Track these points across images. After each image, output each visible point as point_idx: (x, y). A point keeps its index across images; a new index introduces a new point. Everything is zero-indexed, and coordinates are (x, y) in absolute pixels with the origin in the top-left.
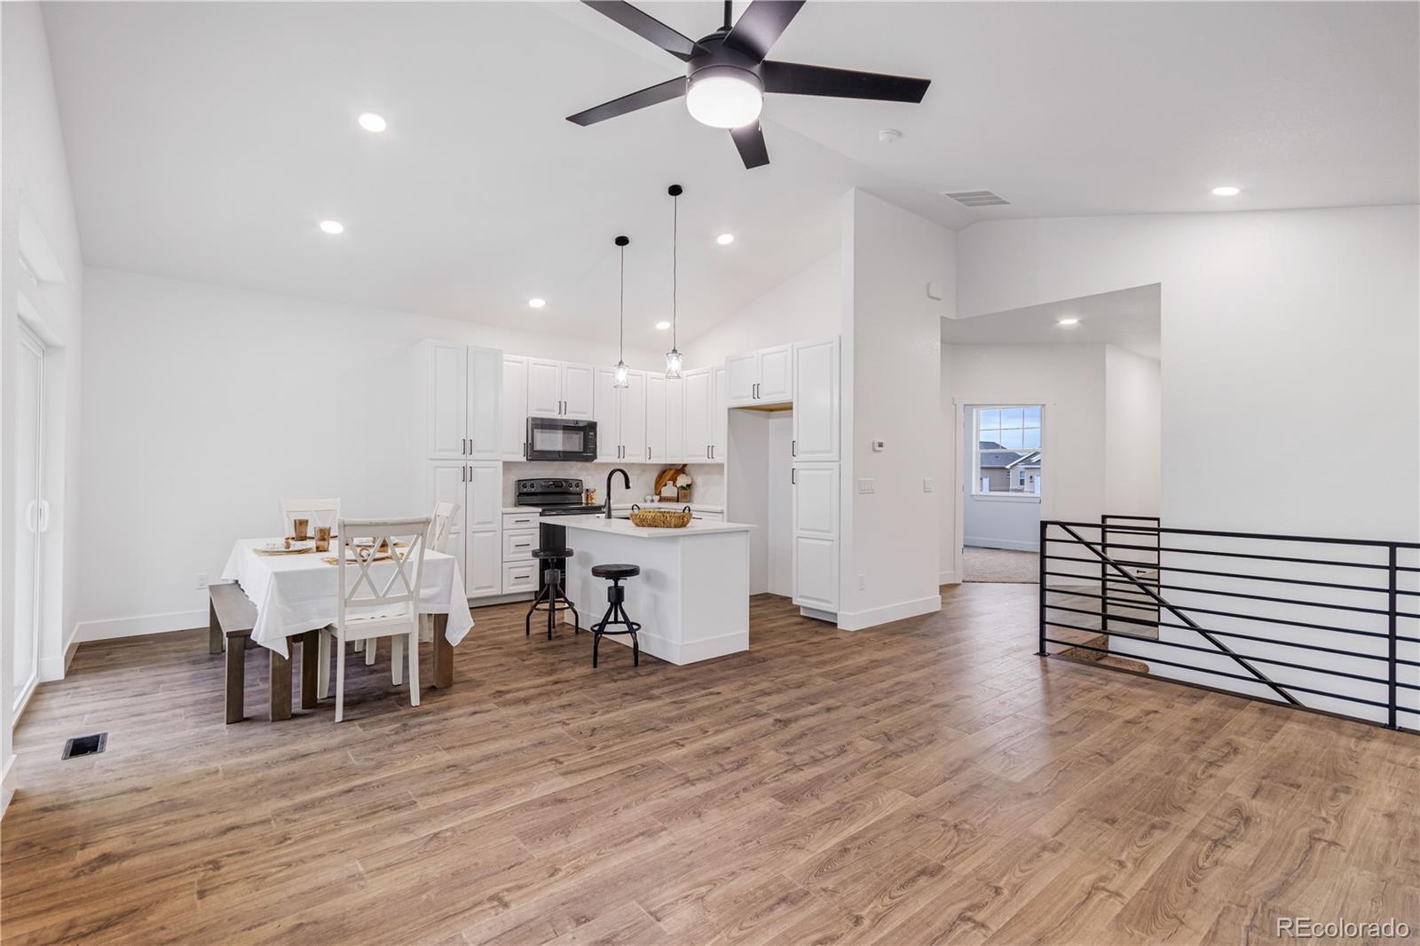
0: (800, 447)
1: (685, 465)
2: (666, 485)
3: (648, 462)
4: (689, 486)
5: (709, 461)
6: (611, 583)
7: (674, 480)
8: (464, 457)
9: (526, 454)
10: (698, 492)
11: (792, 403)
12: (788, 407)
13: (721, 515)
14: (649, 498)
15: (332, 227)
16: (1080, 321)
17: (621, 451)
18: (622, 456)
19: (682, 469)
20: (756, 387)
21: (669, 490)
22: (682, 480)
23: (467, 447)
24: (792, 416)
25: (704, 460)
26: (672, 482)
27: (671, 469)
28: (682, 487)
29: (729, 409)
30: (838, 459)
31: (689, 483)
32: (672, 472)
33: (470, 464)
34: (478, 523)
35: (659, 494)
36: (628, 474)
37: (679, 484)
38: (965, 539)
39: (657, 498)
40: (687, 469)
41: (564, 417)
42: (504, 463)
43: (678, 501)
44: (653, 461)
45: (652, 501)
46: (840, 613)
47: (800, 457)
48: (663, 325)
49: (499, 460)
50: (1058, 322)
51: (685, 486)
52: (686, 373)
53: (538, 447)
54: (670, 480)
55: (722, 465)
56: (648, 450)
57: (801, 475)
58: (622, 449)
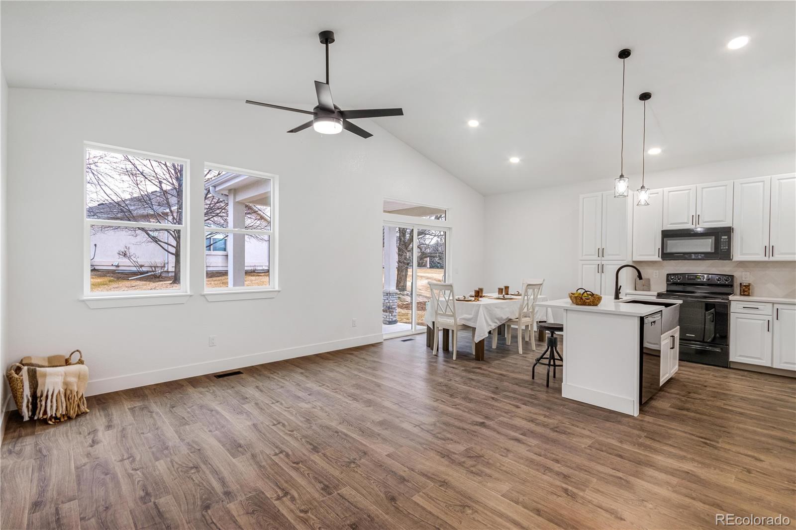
8: (599, 258)
9: (661, 255)
15: (515, 160)
18: (769, 255)
23: (601, 253)
33: (603, 263)
36: (641, 270)
49: (624, 260)
53: (675, 250)
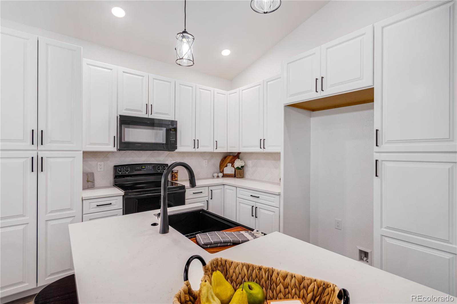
0: (383, 137)
1: (239, 153)
2: (227, 166)
3: (215, 151)
4: (242, 167)
5: (262, 150)
7: (233, 163)
9: (116, 145)
10: (248, 172)
13: (278, 197)
14: (216, 175)
17: (196, 143)
18: (196, 146)
19: (237, 156)
20: (319, 82)
21: (229, 170)
22: (238, 163)
23: (38, 138)
24: (372, 108)
25: (258, 150)
26: (230, 164)
27: (230, 156)
28: (238, 168)
29: (285, 106)
31: (244, 165)
32: (231, 157)
33: (40, 154)
34: (52, 212)
35: (222, 172)
37: (236, 167)
39: (221, 175)
40: (240, 156)
41: (150, 117)
42: (84, 153)
43: (235, 177)
44: (219, 150)
45: (218, 177)
47: (384, 146)
49: (80, 151)
51: (240, 167)
54: (229, 163)
56: (215, 143)
57: (385, 168)
58: (196, 142)
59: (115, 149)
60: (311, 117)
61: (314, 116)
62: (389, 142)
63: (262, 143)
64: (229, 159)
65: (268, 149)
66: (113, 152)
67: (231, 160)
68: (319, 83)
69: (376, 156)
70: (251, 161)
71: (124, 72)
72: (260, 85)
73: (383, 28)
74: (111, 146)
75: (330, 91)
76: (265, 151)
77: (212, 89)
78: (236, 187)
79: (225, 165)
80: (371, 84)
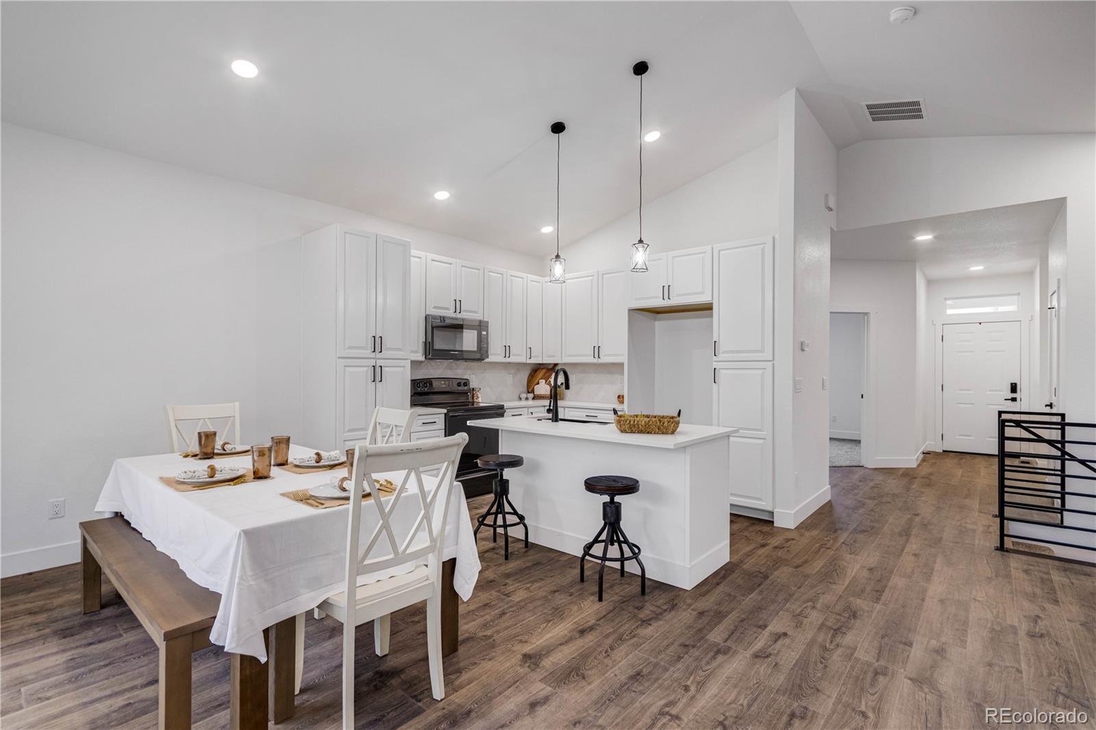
0: (722, 347)
1: (556, 365)
2: (538, 383)
3: (527, 361)
5: (595, 361)
6: (607, 498)
7: (547, 379)
8: (373, 355)
9: (426, 354)
11: (712, 303)
12: (707, 308)
14: (523, 395)
16: (935, 237)
17: (507, 350)
19: (553, 369)
20: (666, 289)
21: (542, 388)
23: (377, 344)
24: (711, 316)
25: (590, 360)
26: (544, 381)
27: (541, 368)
29: (629, 310)
30: (771, 359)
32: (545, 371)
33: (380, 363)
35: (533, 391)
38: (830, 432)
39: (530, 395)
41: (459, 316)
42: (412, 362)
44: (532, 361)
45: (527, 399)
46: (776, 511)
47: (721, 356)
48: (547, 230)
49: (407, 359)
50: (914, 238)
52: (567, 276)
53: (438, 346)
54: (541, 378)
55: (622, 364)
56: (529, 350)
57: (722, 374)
59: (423, 358)
60: (655, 320)
61: (659, 320)
62: (725, 352)
63: (597, 351)
64: (541, 374)
65: (605, 359)
66: (422, 362)
67: (545, 374)
68: (667, 291)
69: (715, 365)
70: (574, 376)
71: (432, 260)
72: (593, 276)
73: (719, 251)
74: (419, 355)
75: (676, 301)
76: (600, 361)
77: (524, 275)
78: (564, 408)
79: (537, 381)
80: (710, 299)
